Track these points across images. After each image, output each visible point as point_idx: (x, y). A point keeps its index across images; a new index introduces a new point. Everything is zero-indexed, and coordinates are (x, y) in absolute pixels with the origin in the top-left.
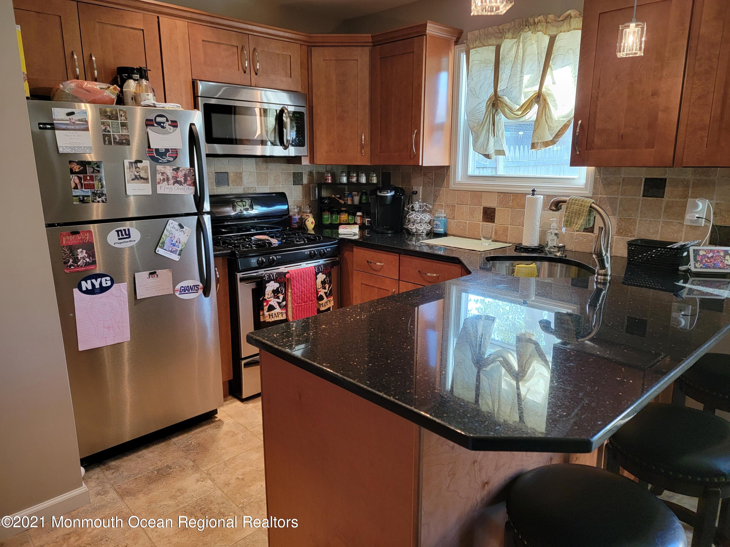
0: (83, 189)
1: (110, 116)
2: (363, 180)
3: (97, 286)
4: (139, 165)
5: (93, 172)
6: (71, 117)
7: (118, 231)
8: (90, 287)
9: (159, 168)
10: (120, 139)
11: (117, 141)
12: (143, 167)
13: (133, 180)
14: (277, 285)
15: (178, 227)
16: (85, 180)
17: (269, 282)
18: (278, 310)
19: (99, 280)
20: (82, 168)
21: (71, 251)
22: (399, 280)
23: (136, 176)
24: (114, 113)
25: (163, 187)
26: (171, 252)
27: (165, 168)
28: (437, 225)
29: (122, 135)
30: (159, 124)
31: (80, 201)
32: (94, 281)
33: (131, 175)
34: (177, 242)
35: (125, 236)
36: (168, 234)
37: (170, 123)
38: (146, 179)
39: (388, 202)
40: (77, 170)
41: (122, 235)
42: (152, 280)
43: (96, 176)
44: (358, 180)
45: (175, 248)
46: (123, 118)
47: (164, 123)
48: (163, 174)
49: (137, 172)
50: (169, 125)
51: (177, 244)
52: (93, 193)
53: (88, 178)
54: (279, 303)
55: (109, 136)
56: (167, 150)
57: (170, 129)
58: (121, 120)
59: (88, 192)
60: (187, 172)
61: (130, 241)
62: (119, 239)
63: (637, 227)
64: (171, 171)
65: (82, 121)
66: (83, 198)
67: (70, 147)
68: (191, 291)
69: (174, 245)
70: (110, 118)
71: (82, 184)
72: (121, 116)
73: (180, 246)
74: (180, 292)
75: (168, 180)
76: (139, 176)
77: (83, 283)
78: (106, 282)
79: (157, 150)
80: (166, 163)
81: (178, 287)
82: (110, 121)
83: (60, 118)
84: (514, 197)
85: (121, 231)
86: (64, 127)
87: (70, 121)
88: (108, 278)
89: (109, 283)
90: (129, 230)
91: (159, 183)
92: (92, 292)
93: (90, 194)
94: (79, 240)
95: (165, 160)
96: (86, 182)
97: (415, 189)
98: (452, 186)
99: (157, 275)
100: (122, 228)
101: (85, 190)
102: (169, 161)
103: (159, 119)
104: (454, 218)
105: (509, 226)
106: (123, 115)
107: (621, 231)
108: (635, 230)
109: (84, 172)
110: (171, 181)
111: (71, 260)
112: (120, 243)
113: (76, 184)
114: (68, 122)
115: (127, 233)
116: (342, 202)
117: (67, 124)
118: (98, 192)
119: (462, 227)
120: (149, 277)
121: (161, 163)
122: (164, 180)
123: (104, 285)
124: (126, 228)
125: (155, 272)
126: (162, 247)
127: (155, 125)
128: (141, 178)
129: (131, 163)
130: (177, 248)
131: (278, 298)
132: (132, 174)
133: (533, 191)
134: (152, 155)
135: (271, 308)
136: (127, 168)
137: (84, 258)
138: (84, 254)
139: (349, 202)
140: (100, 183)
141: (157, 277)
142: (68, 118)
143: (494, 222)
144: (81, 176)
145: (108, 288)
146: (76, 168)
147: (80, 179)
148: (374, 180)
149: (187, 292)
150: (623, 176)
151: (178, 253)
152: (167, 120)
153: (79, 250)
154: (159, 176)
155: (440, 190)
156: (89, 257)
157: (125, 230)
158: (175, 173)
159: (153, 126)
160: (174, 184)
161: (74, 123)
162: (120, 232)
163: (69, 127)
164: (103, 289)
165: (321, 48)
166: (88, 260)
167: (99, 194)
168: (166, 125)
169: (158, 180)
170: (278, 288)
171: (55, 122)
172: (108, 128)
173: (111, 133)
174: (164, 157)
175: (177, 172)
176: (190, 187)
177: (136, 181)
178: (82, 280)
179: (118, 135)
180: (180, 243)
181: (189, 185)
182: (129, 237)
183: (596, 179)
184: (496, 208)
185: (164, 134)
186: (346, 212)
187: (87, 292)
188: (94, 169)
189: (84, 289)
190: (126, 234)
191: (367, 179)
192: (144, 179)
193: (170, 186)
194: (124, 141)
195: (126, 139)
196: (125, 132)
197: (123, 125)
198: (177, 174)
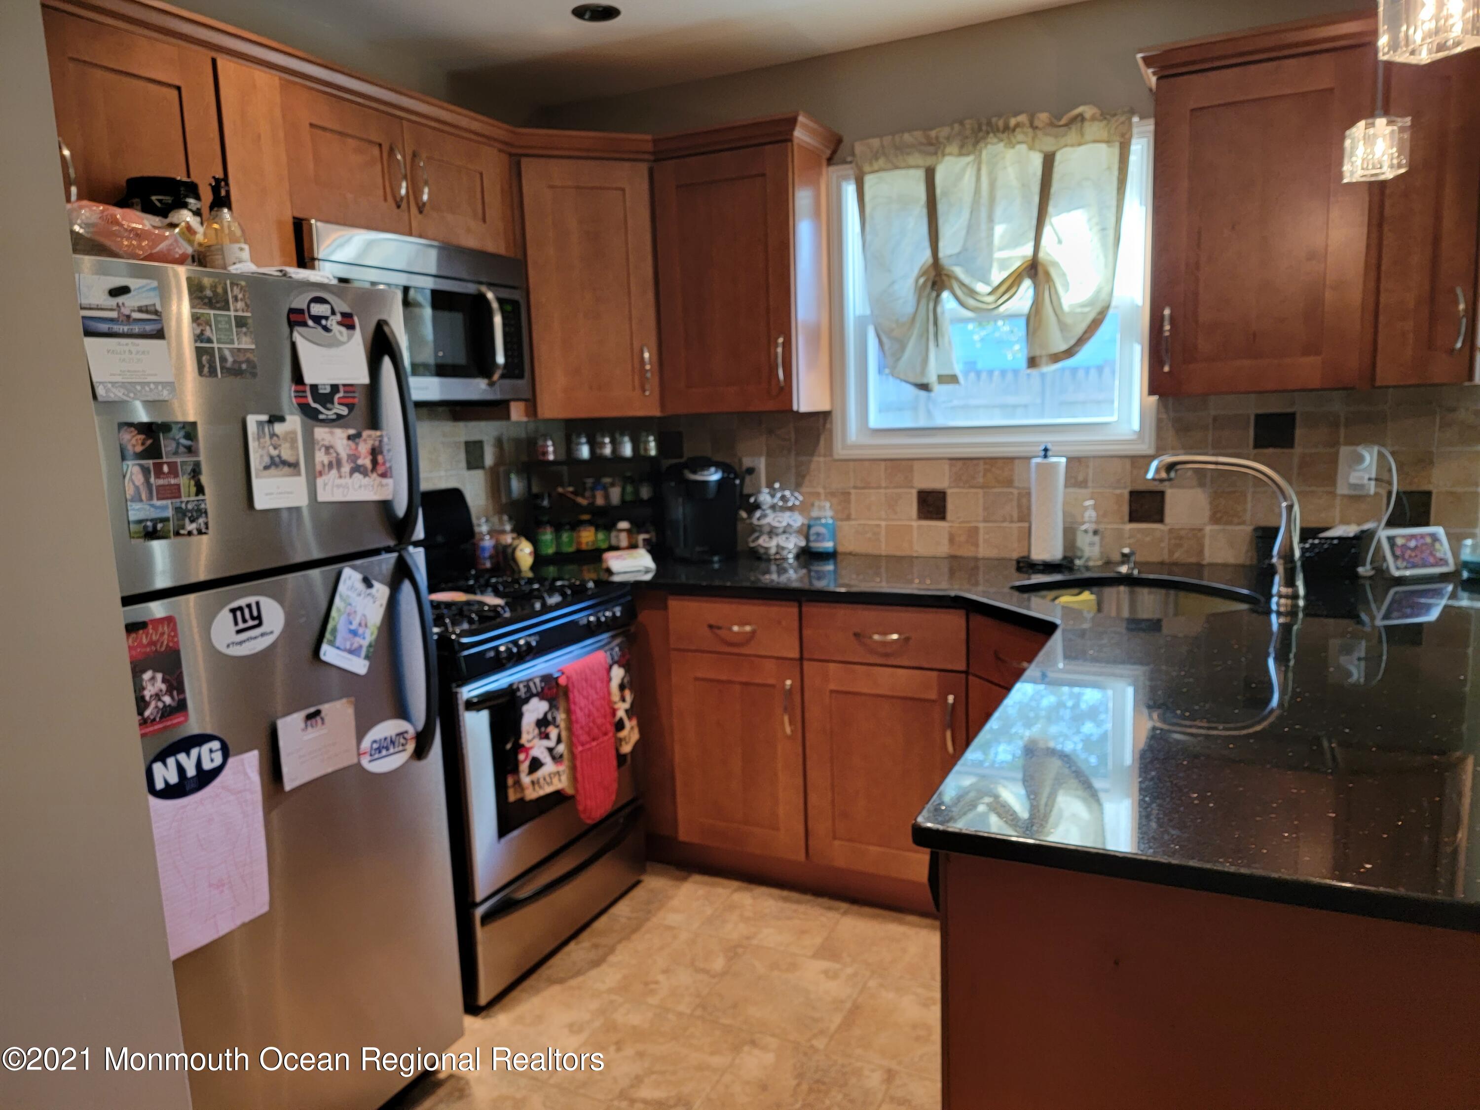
0: (155, 502)
1: (210, 299)
2: (627, 450)
3: (191, 772)
4: (278, 428)
5: (176, 453)
6: (120, 300)
7: (233, 611)
8: (173, 779)
9: (321, 433)
10: (235, 362)
11: (229, 364)
12: (287, 433)
13: (266, 468)
14: (545, 706)
15: (361, 586)
17: (526, 701)
18: (549, 767)
19: (194, 752)
20: (149, 442)
22: (801, 659)
23: (272, 458)
25: (330, 484)
26: (350, 652)
27: (332, 433)
28: (818, 534)
29: (239, 350)
30: (317, 319)
31: (146, 534)
32: (182, 757)
33: (261, 456)
34: (360, 625)
35: (251, 623)
37: (338, 317)
38: (294, 466)
39: (712, 492)
40: (138, 449)
41: (245, 621)
42: (315, 733)
43: (183, 463)
44: (614, 451)
45: (358, 641)
46: (240, 305)
47: (326, 318)
48: (328, 449)
49: (275, 448)
50: (339, 323)
51: (361, 631)
52: (178, 510)
54: (550, 750)
55: (210, 352)
56: (335, 388)
57: (341, 333)
58: (236, 310)
59: (165, 508)
60: (377, 443)
61: (263, 635)
62: (239, 632)
63: (1249, 505)
64: (345, 441)
65: (147, 312)
66: (155, 527)
67: (122, 385)
68: (391, 751)
69: (354, 633)
70: (211, 304)
71: (150, 486)
72: (236, 299)
73: (367, 633)
74: (371, 755)
75: (339, 464)
76: (279, 456)
77: (158, 768)
78: (211, 756)
79: (314, 387)
80: (333, 420)
81: (366, 743)
82: (212, 312)
83: (93, 301)
84: (987, 467)
85: (240, 608)
86: (104, 327)
87: (119, 312)
88: (216, 745)
89: (218, 758)
90: (258, 604)
91: (321, 474)
92: (178, 790)
93: (169, 513)
94: (146, 646)
95: (330, 414)
96: (161, 482)
97: (747, 462)
98: (840, 451)
99: (322, 719)
100: (242, 602)
101: (159, 503)
102: (339, 417)
103: (318, 309)
104: (848, 518)
105: (981, 525)
106: (240, 296)
107: (1219, 515)
108: (1245, 510)
109: (154, 452)
110: (346, 468)
112: (241, 643)
113: (137, 488)
114: (114, 315)
115: (255, 613)
116: (583, 501)
117: (112, 320)
118: (190, 507)
119: (869, 535)
120: (306, 726)
121: (322, 421)
122: (330, 465)
123: (207, 766)
124: (252, 600)
125: (318, 713)
126: (332, 643)
127: (310, 323)
128: (285, 463)
129: (260, 424)
130: (362, 642)
131: (547, 737)
132: (264, 452)
133: (1046, 450)
134: (305, 401)
135: (536, 765)
136: (254, 438)
137: (158, 696)
138: (160, 685)
139: (600, 501)
140: (192, 483)
141: (323, 723)
142: (113, 302)
143: (943, 518)
144: (149, 463)
145: (216, 772)
146: (135, 441)
147: (146, 471)
148: (652, 449)
149: (384, 752)
150: (1213, 413)
151: (364, 654)
152: (333, 313)
154: (321, 457)
155: (810, 462)
156: (169, 692)
158: (354, 446)
159: (305, 324)
160: (353, 471)
161: (128, 317)
162: (239, 614)
163: (117, 328)
164: (205, 778)
165: (542, 160)
166: (167, 699)
167: (191, 511)
168: (333, 323)
169: (318, 467)
170: (546, 714)
171: (84, 313)
172: (208, 332)
173: (215, 345)
174: (329, 406)
175: (357, 444)
176: (384, 481)
177: (273, 471)
178: (155, 760)
179: (231, 350)
180: (366, 626)
181: (383, 475)
182: (260, 625)
183: (1159, 421)
184: (949, 492)
185: (330, 345)
186: (590, 523)
187: (168, 792)
188: (178, 444)
189: (160, 785)
190: (253, 618)
191: (635, 449)
192: (290, 465)
194: (244, 366)
195: (248, 361)
196: (246, 343)
197: (241, 322)
198: (357, 449)
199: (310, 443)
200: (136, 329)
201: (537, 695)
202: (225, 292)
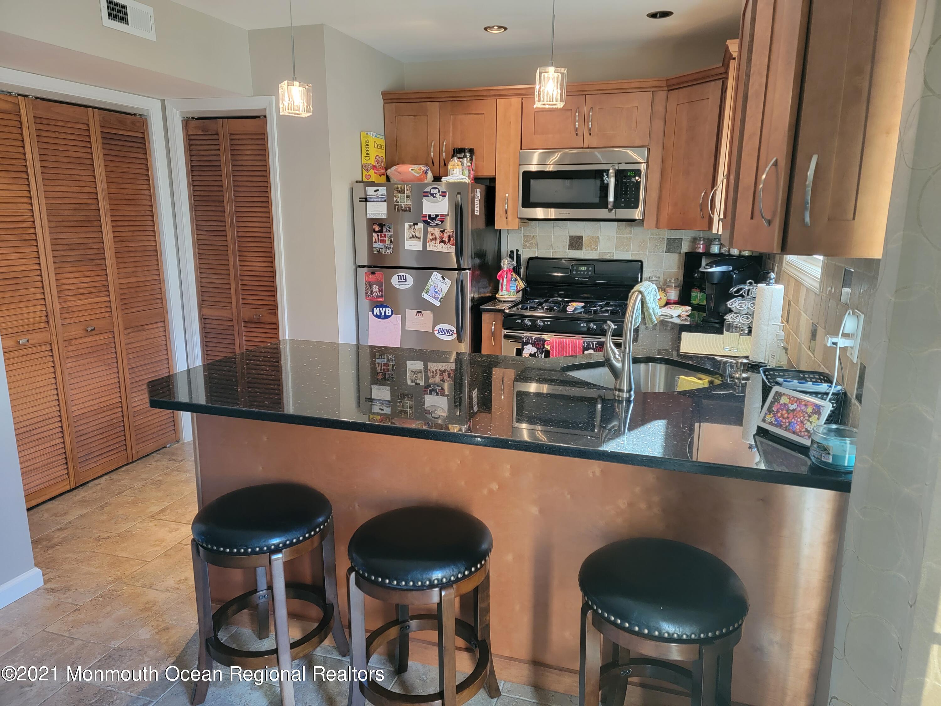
0: (380, 243)
3: (383, 314)
4: (416, 227)
5: (386, 232)
6: (377, 193)
7: (398, 276)
8: (379, 313)
9: (430, 229)
10: (405, 208)
11: (403, 209)
12: (419, 229)
13: (410, 238)
14: (534, 350)
15: (441, 279)
16: (381, 236)
17: (527, 344)
19: (384, 309)
20: (380, 228)
21: (370, 286)
23: (413, 235)
24: (403, 188)
25: (432, 245)
26: (434, 298)
27: (434, 229)
29: (406, 204)
30: (432, 195)
31: (378, 251)
32: (381, 309)
33: (409, 234)
34: (439, 290)
35: (403, 280)
36: (432, 283)
37: (441, 193)
38: (420, 238)
40: (377, 230)
41: (401, 279)
42: (418, 317)
43: (388, 234)
45: (437, 296)
46: (408, 192)
47: (436, 194)
48: (432, 234)
49: (414, 233)
50: (440, 195)
51: (439, 292)
52: (385, 246)
53: (383, 235)
55: (398, 205)
56: (437, 216)
57: (440, 198)
59: (382, 245)
60: (451, 234)
61: (406, 285)
62: (399, 282)
64: (439, 232)
65: (383, 195)
67: (374, 214)
68: (447, 334)
69: (437, 293)
70: (400, 192)
71: (379, 239)
72: (407, 190)
73: (441, 294)
74: (438, 332)
75: (436, 239)
76: (415, 235)
77: (375, 309)
78: (388, 311)
79: (429, 216)
80: (435, 226)
81: (437, 328)
82: (400, 194)
83: (370, 194)
85: (401, 276)
86: (372, 200)
88: (390, 309)
89: (390, 314)
90: (406, 276)
91: (429, 242)
92: (379, 317)
93: (383, 247)
95: (435, 224)
96: (381, 239)
99: (422, 315)
100: (401, 274)
102: (437, 224)
103: (433, 191)
106: (409, 189)
109: (381, 231)
110: (438, 241)
111: (369, 292)
112: (399, 285)
113: (375, 240)
114: (375, 197)
117: (374, 198)
120: (416, 315)
121: (432, 225)
122: (433, 239)
123: (387, 314)
124: (404, 274)
125: (421, 312)
126: (427, 293)
127: (429, 195)
128: (416, 237)
129: (410, 225)
130: (439, 296)
134: (425, 219)
136: (407, 229)
137: (376, 292)
138: (376, 289)
140: (389, 240)
142: (375, 193)
144: (379, 234)
145: (389, 317)
146: (377, 228)
147: (378, 236)
149: (443, 333)
151: (439, 300)
152: (439, 192)
153: (374, 286)
154: (429, 236)
156: (379, 291)
157: (403, 276)
158: (442, 234)
159: (428, 196)
160: (440, 242)
161: (378, 197)
163: (375, 200)
164: (386, 317)
166: (378, 293)
167: (388, 247)
168: (438, 196)
169: (428, 240)
170: (535, 353)
171: (367, 197)
172: (398, 200)
173: (400, 203)
174: (434, 221)
175: (443, 234)
176: (452, 246)
177: (413, 239)
178: (375, 307)
179: (404, 204)
180: (441, 292)
181: (452, 245)
182: (406, 282)
185: (434, 202)
187: (377, 316)
188: (387, 229)
189: (375, 314)
190: (404, 279)
192: (418, 238)
193: (436, 245)
194: (407, 209)
195: (409, 207)
196: (409, 202)
197: (408, 197)
198: (443, 235)
199: (426, 233)
200: (380, 200)
201: (532, 344)
202: (404, 188)
